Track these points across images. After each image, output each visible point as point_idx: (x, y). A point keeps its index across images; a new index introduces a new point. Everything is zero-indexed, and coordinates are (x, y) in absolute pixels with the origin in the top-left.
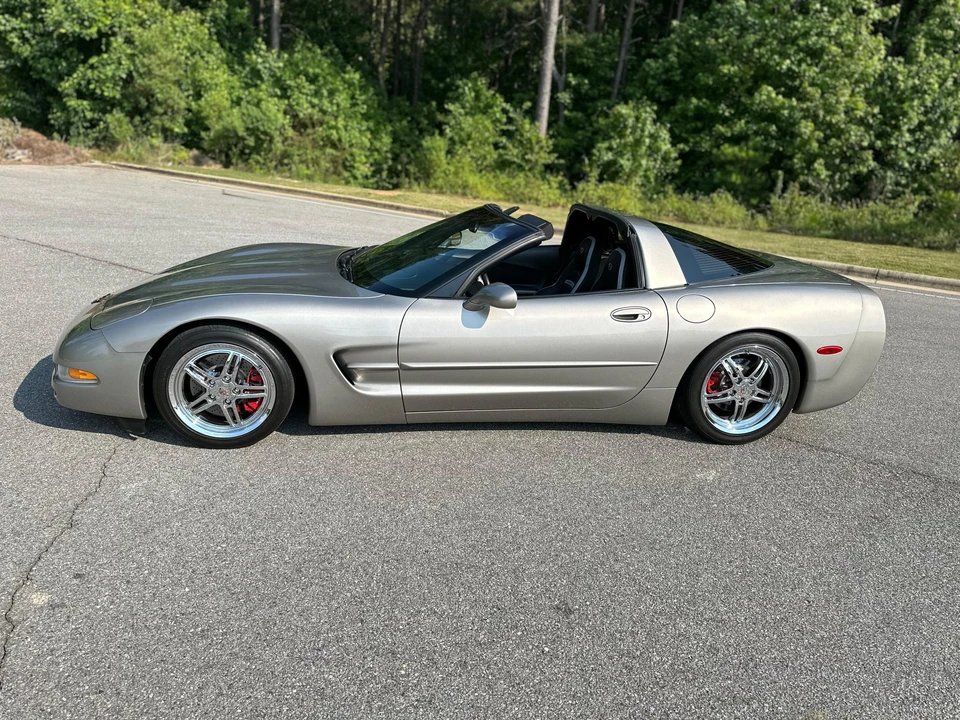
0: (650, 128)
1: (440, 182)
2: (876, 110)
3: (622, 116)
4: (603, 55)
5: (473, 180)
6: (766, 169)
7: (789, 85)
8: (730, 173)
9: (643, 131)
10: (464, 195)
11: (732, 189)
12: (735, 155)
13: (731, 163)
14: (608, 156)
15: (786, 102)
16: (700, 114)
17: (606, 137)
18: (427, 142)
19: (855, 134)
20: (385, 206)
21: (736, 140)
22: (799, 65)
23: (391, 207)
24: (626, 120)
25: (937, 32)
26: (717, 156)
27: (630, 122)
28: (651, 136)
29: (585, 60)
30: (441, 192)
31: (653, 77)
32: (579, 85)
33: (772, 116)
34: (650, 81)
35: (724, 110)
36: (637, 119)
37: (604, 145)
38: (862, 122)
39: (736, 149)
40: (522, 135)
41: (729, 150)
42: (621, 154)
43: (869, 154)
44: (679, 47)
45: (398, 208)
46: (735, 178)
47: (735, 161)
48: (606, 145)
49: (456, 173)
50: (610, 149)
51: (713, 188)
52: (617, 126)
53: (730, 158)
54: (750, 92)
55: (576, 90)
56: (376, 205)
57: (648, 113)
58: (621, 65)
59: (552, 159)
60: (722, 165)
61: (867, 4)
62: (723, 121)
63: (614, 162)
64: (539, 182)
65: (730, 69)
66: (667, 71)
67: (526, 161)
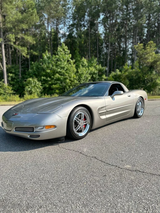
0: (37, 83)
2: (78, 77)
4: (16, 69)
6: (62, 89)
7: (59, 73)
8: (55, 90)
9: (35, 84)
11: (57, 93)
13: (55, 88)
14: (29, 89)
16: (44, 80)
17: (27, 85)
19: (76, 81)
21: (55, 84)
24: (31, 81)
25: (82, 64)
27: (33, 82)
28: (38, 84)
29: (12, 71)
33: (58, 79)
35: (49, 79)
36: (34, 81)
37: (27, 87)
38: (75, 79)
41: (54, 86)
46: (57, 91)
47: (57, 88)
50: (29, 88)
51: (53, 94)
52: (30, 83)
53: (55, 87)
54: (53, 75)
55: (12, 77)
57: (36, 80)
58: (20, 71)
59: (12, 92)
61: (70, 60)
62: (50, 81)
63: (31, 90)
64: (14, 96)
65: (49, 71)
66: (34, 72)
67: (6, 93)
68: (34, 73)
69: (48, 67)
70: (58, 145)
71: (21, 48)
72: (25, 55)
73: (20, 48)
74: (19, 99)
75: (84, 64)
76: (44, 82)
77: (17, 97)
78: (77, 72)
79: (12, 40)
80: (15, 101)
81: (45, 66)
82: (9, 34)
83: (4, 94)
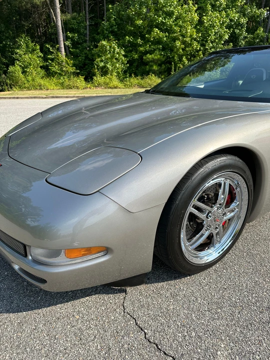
0: (117, 50)
1: (27, 85)
2: (200, 35)
3: (104, 46)
4: (80, 23)
5: (42, 82)
6: (164, 63)
7: (161, 27)
8: (152, 66)
9: (114, 52)
10: (41, 89)
11: (154, 72)
12: (152, 58)
13: (151, 61)
14: (102, 64)
15: (164, 34)
16: (131, 44)
17: (99, 56)
18: (11, 69)
19: (195, 45)
20: (10, 98)
21: (151, 52)
22: (165, 20)
23: (14, 98)
24: (106, 47)
26: (146, 60)
27: (108, 48)
28: (118, 53)
29: (73, 26)
30: (28, 89)
32: (73, 37)
33: (158, 41)
35: (140, 41)
36: (110, 47)
38: (195, 39)
39: (153, 55)
40: (59, 60)
41: (149, 56)
42: (107, 63)
43: (201, 53)
45: (18, 98)
46: (155, 68)
47: (153, 61)
48: (99, 59)
49: (33, 80)
50: (102, 61)
52: (104, 51)
53: (151, 59)
54: (149, 32)
55: (72, 39)
56: (5, 98)
57: (114, 45)
58: (88, 27)
59: (74, 69)
60: (146, 64)
62: (141, 46)
63: (105, 67)
64: (75, 79)
65: (140, 22)
66: (111, 27)
67: (62, 71)
68: (110, 29)
69: (139, 14)
70: (122, 295)
74: (84, 83)
76: (130, 48)
77: (80, 81)
78: (201, 22)
80: (78, 88)
81: (131, 12)
83: (60, 74)
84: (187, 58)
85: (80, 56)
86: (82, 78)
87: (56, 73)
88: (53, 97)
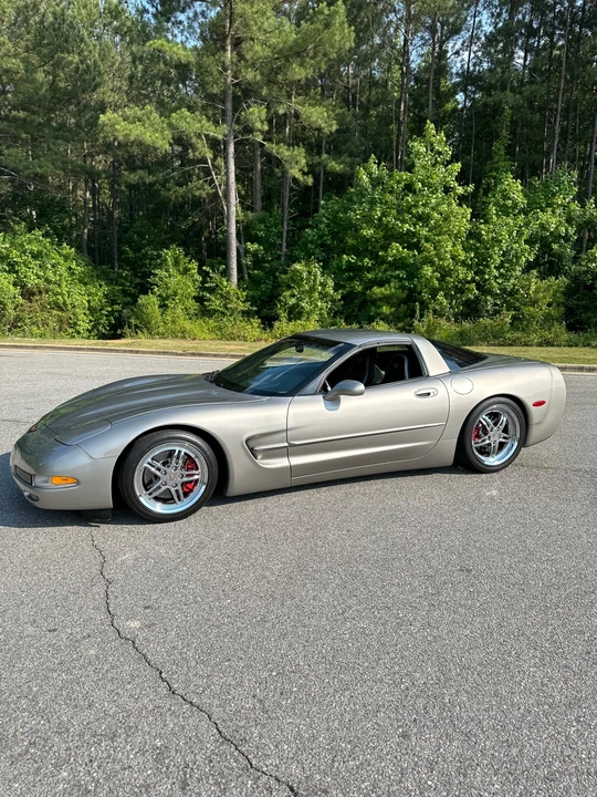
0: (320, 279)
1: (161, 330)
2: (472, 255)
3: (298, 271)
4: (271, 227)
5: (188, 325)
6: (405, 301)
7: (411, 242)
8: (380, 307)
9: (315, 281)
10: (184, 337)
11: (385, 319)
12: (382, 294)
13: (381, 299)
14: (293, 301)
15: (411, 253)
16: (351, 267)
17: (289, 287)
18: (142, 299)
19: (462, 272)
20: (125, 351)
21: (381, 284)
22: (415, 227)
23: (131, 352)
24: (301, 274)
25: (502, 202)
26: (371, 296)
27: (305, 275)
28: (321, 284)
29: (258, 232)
30: (163, 336)
31: (312, 242)
32: (256, 251)
33: (399, 264)
34: (310, 246)
35: (368, 262)
36: (310, 273)
37: (288, 293)
38: (464, 263)
39: (383, 289)
40: (222, 290)
41: (376, 290)
42: (300, 299)
43: (473, 286)
44: (328, 219)
45: (137, 352)
46: (386, 309)
47: (386, 299)
49: (173, 322)
50: (293, 296)
51: (371, 320)
52: (296, 279)
53: (379, 296)
54: (385, 248)
55: (255, 254)
56: (117, 351)
57: (316, 269)
58: (285, 234)
59: (247, 306)
60: (374, 302)
61: (454, 184)
62: (369, 270)
63: (297, 305)
64: (243, 324)
65: (368, 232)
66: (321, 237)
67: (227, 309)
68: (319, 242)
69: (368, 220)
71: (288, 150)
72: (298, 175)
73: (283, 152)
74: (257, 332)
75: (509, 203)
76: (344, 276)
77: (253, 328)
78: (473, 235)
79: (258, 125)
80: (245, 339)
81: (355, 215)
82: (249, 107)
83: (223, 313)
84: (446, 296)
85: (265, 283)
86: (256, 322)
87: (216, 311)
88: (193, 354)
